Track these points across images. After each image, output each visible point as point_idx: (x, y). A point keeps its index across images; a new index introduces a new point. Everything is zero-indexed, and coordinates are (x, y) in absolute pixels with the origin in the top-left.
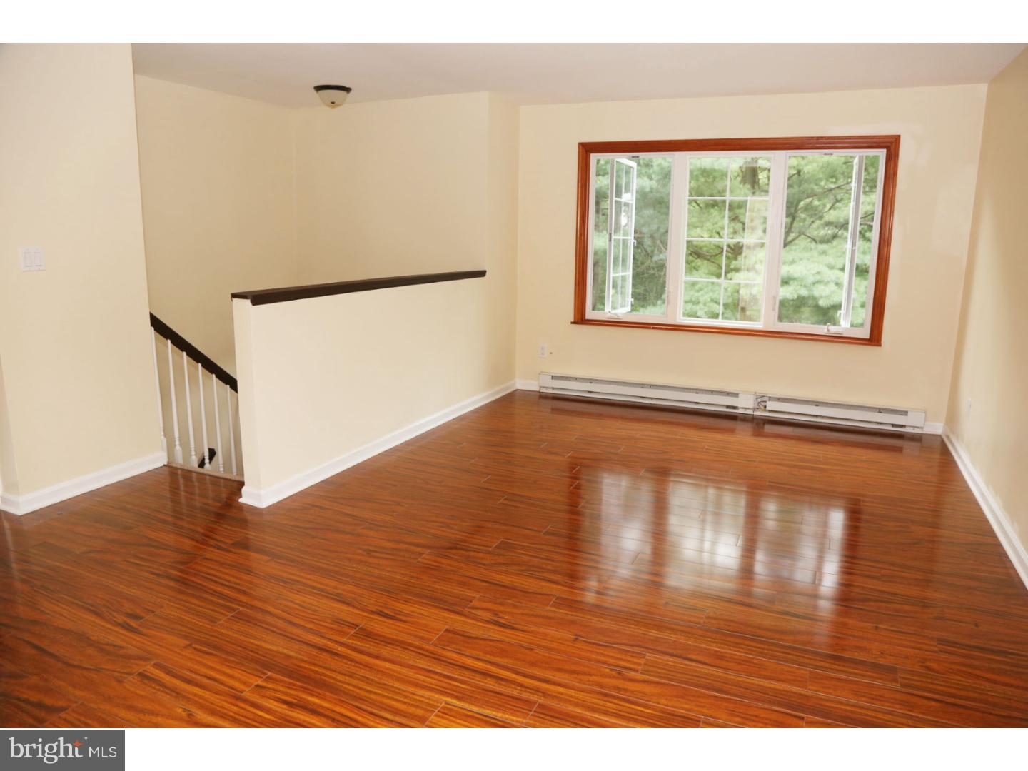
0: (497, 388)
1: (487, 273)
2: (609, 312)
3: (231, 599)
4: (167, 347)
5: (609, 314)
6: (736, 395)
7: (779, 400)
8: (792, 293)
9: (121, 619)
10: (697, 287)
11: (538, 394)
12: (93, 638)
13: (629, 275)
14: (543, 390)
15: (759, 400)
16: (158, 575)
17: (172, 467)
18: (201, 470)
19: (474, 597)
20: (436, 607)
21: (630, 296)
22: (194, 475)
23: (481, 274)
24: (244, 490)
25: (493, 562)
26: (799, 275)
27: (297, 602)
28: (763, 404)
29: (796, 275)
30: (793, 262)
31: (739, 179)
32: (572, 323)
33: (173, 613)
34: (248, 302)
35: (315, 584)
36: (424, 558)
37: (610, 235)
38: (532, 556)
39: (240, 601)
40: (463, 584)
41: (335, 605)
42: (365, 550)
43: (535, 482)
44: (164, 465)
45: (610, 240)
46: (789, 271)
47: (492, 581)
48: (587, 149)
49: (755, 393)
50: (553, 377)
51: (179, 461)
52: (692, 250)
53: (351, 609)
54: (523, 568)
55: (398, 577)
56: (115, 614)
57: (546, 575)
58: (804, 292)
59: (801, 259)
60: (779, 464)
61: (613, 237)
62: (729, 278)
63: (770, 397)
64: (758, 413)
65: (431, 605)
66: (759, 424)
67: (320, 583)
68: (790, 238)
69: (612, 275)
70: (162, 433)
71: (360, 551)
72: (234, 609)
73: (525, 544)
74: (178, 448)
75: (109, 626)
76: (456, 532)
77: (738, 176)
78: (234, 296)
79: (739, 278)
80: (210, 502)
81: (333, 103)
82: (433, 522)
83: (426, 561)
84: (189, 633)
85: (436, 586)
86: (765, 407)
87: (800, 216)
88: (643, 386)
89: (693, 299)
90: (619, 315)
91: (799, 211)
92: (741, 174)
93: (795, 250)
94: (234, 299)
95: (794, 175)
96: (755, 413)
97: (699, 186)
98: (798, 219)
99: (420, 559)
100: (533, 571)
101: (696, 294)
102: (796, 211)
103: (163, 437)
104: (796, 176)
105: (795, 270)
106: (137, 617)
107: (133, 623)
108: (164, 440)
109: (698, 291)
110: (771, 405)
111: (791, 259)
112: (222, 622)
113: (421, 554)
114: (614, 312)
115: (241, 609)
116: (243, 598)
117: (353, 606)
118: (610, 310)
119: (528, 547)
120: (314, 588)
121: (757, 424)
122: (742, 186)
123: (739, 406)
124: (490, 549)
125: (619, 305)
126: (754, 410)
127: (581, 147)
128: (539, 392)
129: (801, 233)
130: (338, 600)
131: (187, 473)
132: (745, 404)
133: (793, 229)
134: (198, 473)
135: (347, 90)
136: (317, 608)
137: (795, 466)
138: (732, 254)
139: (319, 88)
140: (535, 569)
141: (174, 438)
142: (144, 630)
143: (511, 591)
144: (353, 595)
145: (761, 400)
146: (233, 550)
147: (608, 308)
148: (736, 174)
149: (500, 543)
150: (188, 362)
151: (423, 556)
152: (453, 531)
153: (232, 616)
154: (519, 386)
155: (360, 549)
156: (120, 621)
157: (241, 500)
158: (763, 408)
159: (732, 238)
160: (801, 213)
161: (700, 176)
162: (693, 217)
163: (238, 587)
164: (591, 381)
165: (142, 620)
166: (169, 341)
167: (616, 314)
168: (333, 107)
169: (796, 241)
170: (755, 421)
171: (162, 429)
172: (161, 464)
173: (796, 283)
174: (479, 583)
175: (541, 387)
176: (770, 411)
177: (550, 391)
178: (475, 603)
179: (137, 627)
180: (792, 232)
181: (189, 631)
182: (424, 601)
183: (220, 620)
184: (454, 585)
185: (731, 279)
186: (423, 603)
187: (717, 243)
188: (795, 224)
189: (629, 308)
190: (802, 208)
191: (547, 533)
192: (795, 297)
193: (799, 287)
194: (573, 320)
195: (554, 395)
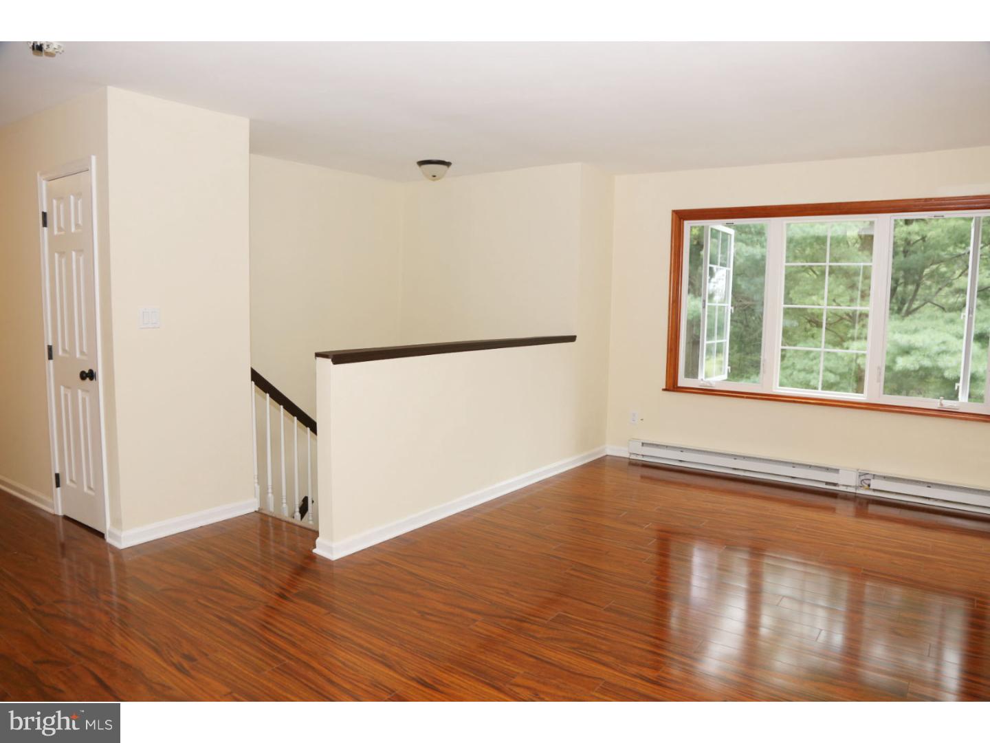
0: (586, 454)
1: (577, 338)
2: (702, 380)
3: (281, 650)
4: (266, 400)
5: (702, 382)
6: (837, 471)
7: (885, 478)
8: (913, 364)
9: (176, 659)
10: (811, 356)
11: (628, 461)
12: (147, 675)
13: (726, 342)
14: (633, 457)
15: (863, 478)
16: (220, 618)
17: (262, 514)
18: (291, 520)
19: (518, 673)
20: (478, 680)
21: (727, 363)
22: (284, 524)
23: (572, 339)
24: (318, 541)
25: (545, 636)
26: (921, 344)
27: (341, 659)
28: (867, 482)
29: (918, 344)
30: (916, 331)
31: (858, 246)
32: (664, 390)
33: (225, 658)
34: (329, 361)
35: (363, 643)
36: (476, 626)
37: (704, 301)
38: (588, 633)
39: (289, 653)
40: (510, 658)
41: (376, 667)
42: (419, 612)
43: (607, 552)
44: (256, 511)
45: (704, 307)
46: (910, 341)
47: (540, 657)
48: (681, 216)
49: (858, 470)
50: (643, 444)
51: (271, 509)
52: (809, 318)
53: (391, 673)
54: (576, 645)
55: (445, 643)
56: (173, 654)
57: (598, 656)
58: (927, 363)
59: (925, 328)
60: (878, 550)
61: (707, 304)
62: (845, 346)
63: (874, 475)
64: (861, 492)
65: (473, 677)
66: (864, 505)
67: (369, 642)
68: (914, 306)
69: (706, 342)
70: (256, 481)
71: (415, 612)
72: (279, 661)
73: (582, 619)
74: (270, 495)
75: (165, 665)
76: (516, 601)
77: (857, 242)
78: (318, 355)
79: (855, 347)
80: (285, 550)
81: (434, 176)
82: (494, 587)
83: (478, 629)
84: (233, 681)
85: (483, 658)
86: (869, 485)
87: (924, 283)
88: (735, 457)
89: (807, 368)
90: (714, 384)
91: (924, 279)
92: (859, 241)
93: (919, 318)
94: (318, 358)
95: (919, 240)
96: (858, 492)
97: (814, 253)
98: (922, 286)
99: (472, 627)
100: (585, 650)
101: (810, 363)
102: (921, 278)
103: (256, 485)
104: (921, 241)
105: (917, 340)
106: (190, 658)
107: (186, 665)
108: (257, 487)
109: (812, 360)
110: (875, 484)
111: (913, 327)
112: (266, 672)
113: (475, 621)
114: (708, 379)
115: (287, 661)
116: (292, 650)
117: (395, 671)
118: (703, 378)
119: (586, 623)
120: (361, 646)
121: (860, 504)
122: (860, 253)
123: (839, 483)
124: (546, 622)
125: (714, 371)
126: (856, 487)
127: (674, 214)
128: (629, 459)
129: (926, 301)
130: (382, 663)
131: (278, 522)
132: (846, 481)
133: (918, 297)
134: (288, 523)
135: (448, 164)
136: (359, 668)
137: (897, 554)
138: (849, 321)
139: (421, 163)
140: (588, 648)
141: (267, 486)
142: (193, 673)
143: (557, 670)
144: (397, 658)
145: (865, 477)
146: (296, 600)
147: (701, 375)
148: (854, 241)
149: (557, 616)
150: (284, 414)
151: (477, 623)
152: (512, 600)
153: (278, 668)
154: (609, 452)
155: (414, 609)
156: (175, 661)
157: (315, 551)
158: (866, 486)
159: (849, 306)
160: (927, 279)
161: (815, 244)
162: (808, 284)
163: (289, 637)
164: (682, 450)
165: (195, 663)
166: (268, 395)
167: (709, 382)
168: (434, 180)
169: (922, 309)
170: (858, 500)
171: (256, 477)
172: (252, 510)
173: (918, 353)
174: (526, 658)
175: (631, 454)
176: (874, 490)
177: (640, 458)
178: (518, 680)
179: (188, 668)
180: (917, 300)
181: (234, 678)
182: (466, 672)
183: (264, 670)
184: (500, 657)
185: (847, 348)
186: (464, 674)
187: (833, 311)
188: (920, 291)
189: (725, 377)
190: (926, 275)
191: (609, 609)
192: (917, 367)
193: (920, 358)
194: (664, 387)
195: (644, 463)
